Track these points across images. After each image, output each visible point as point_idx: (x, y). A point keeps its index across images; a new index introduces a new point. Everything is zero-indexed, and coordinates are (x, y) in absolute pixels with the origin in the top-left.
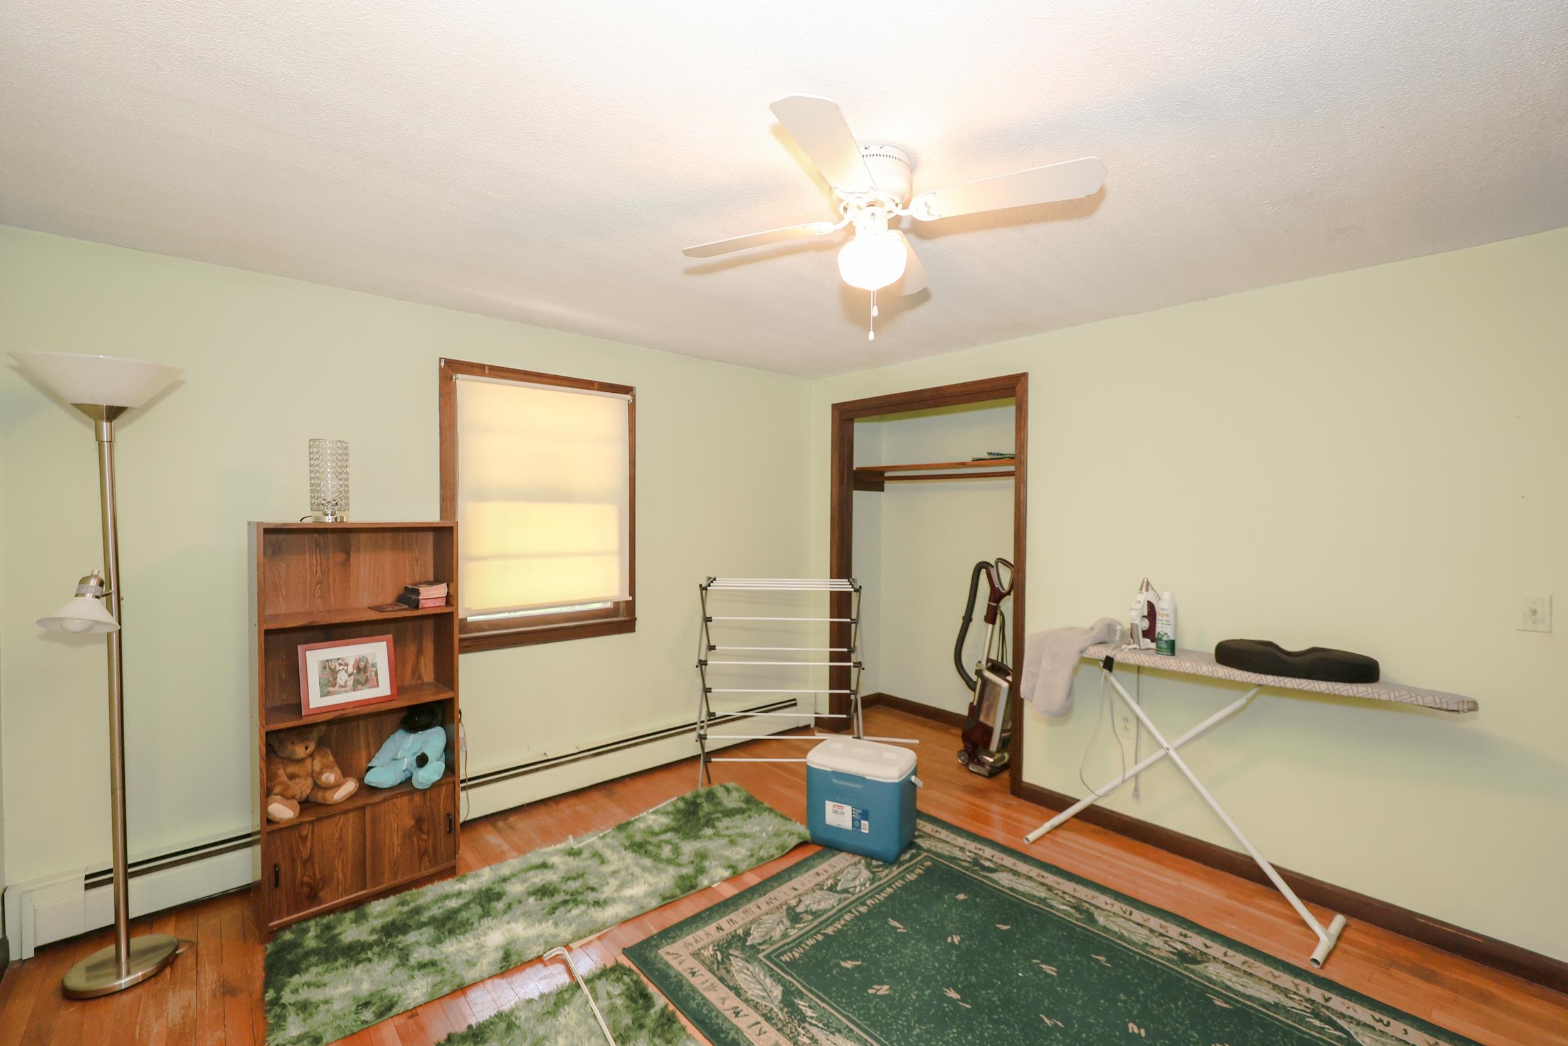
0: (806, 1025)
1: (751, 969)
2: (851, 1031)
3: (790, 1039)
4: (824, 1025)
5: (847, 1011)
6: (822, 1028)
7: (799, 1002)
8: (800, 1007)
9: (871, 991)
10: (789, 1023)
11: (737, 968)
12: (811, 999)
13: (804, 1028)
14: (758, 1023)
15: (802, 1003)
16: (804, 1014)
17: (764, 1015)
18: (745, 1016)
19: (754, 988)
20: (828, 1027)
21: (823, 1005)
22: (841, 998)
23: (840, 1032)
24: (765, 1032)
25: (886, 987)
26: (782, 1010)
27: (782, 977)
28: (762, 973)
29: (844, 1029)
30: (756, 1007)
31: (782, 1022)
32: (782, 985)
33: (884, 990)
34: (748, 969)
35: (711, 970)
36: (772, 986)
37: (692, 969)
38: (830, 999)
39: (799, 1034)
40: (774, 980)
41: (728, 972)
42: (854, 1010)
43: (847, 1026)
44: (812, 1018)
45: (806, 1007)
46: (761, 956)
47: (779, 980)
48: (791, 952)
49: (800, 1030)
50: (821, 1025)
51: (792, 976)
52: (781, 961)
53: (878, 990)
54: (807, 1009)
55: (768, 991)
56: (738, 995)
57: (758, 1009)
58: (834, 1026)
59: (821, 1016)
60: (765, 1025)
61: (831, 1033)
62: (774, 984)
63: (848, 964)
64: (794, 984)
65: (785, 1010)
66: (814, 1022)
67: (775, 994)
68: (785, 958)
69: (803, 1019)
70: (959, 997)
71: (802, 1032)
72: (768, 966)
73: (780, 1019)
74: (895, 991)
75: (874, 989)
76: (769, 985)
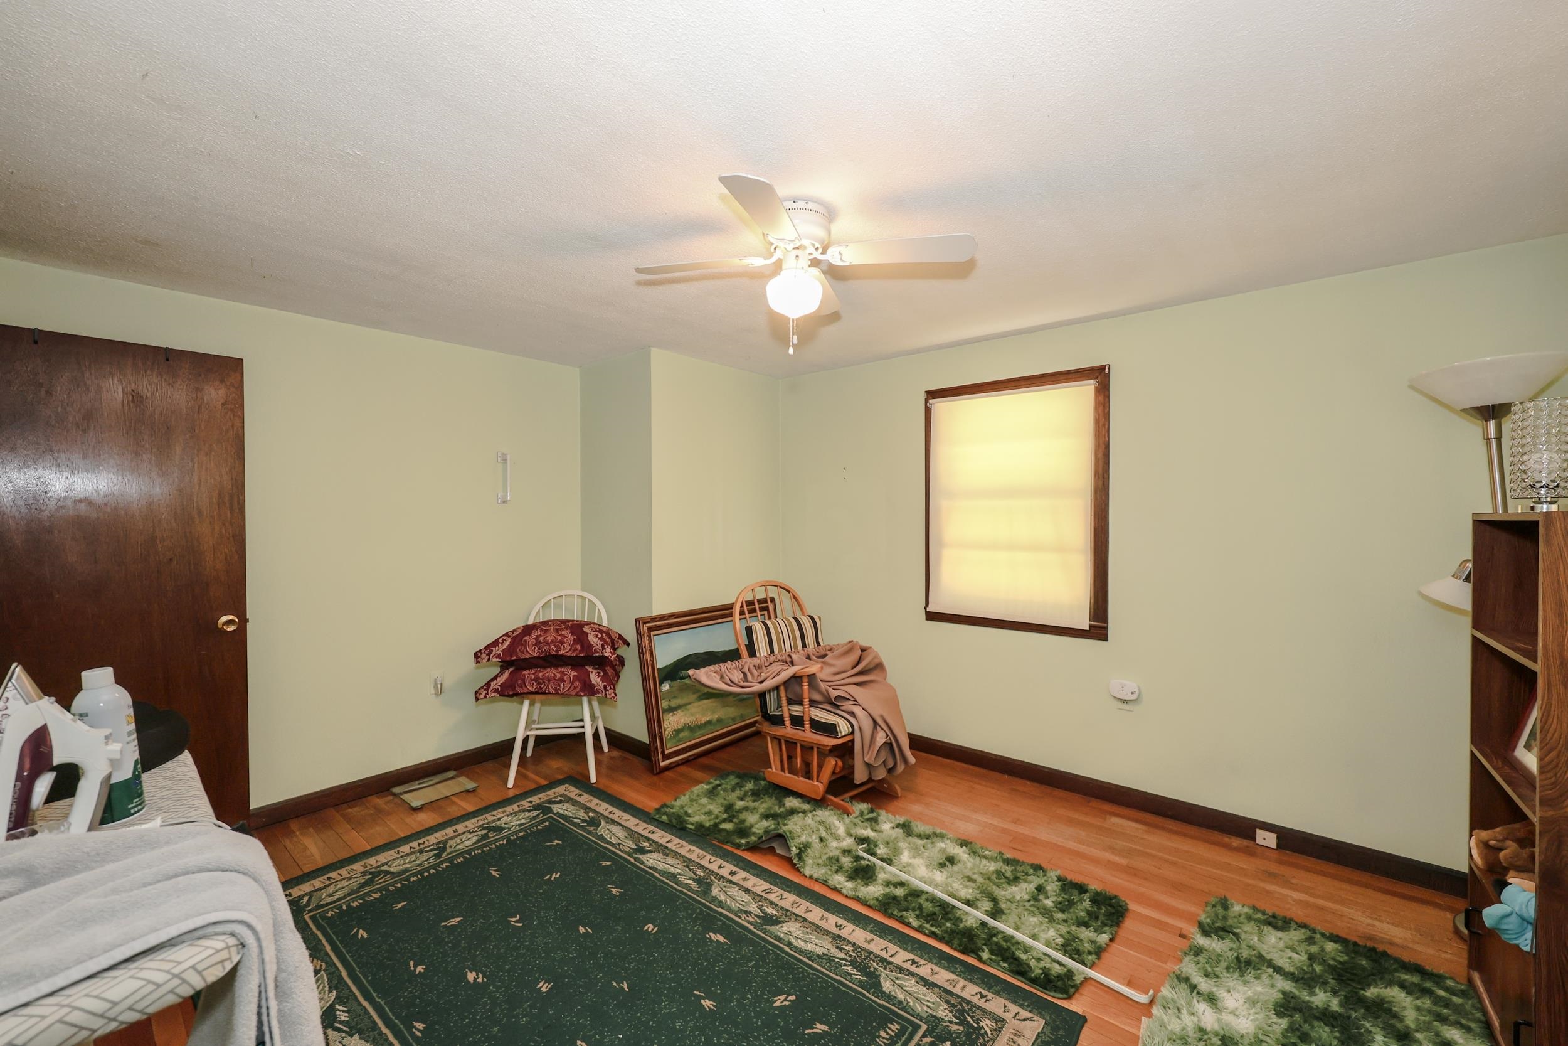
0: (849, 959)
1: (925, 1008)
2: (809, 958)
3: (859, 947)
4: (834, 961)
5: (815, 974)
6: (835, 958)
7: (862, 978)
8: (859, 974)
9: (793, 998)
10: (865, 959)
11: (941, 1008)
12: (850, 982)
13: (850, 956)
14: (891, 956)
15: (858, 977)
16: (854, 968)
17: (890, 963)
18: (907, 961)
19: (911, 987)
20: (829, 959)
21: (839, 978)
22: (822, 986)
23: (818, 956)
24: (882, 950)
25: (777, 1004)
26: (875, 968)
27: (889, 1003)
28: (911, 1004)
29: (815, 959)
30: (901, 970)
31: (871, 959)
32: (885, 993)
33: (779, 1001)
34: (928, 1007)
35: (968, 1002)
36: (894, 991)
37: (987, 1000)
38: (832, 983)
39: (853, 951)
40: (896, 997)
41: (947, 1002)
42: (808, 977)
43: (813, 961)
44: (845, 965)
45: (854, 974)
46: (924, 1027)
47: (890, 998)
48: (891, 1036)
49: (854, 954)
50: (837, 960)
51: (878, 1004)
52: (898, 1023)
53: (785, 1000)
54: (852, 972)
55: (896, 986)
56: (922, 979)
57: (897, 968)
58: (825, 961)
59: (837, 968)
60: (883, 954)
61: (826, 955)
62: (892, 993)
63: (820, 1028)
64: (873, 995)
65: (872, 969)
66: (844, 962)
67: (888, 983)
68: (895, 1027)
69: (853, 963)
70: (702, 1001)
71: (851, 953)
72: (908, 1013)
73: (874, 961)
74: (767, 1000)
75: (790, 1001)
76: (897, 991)
